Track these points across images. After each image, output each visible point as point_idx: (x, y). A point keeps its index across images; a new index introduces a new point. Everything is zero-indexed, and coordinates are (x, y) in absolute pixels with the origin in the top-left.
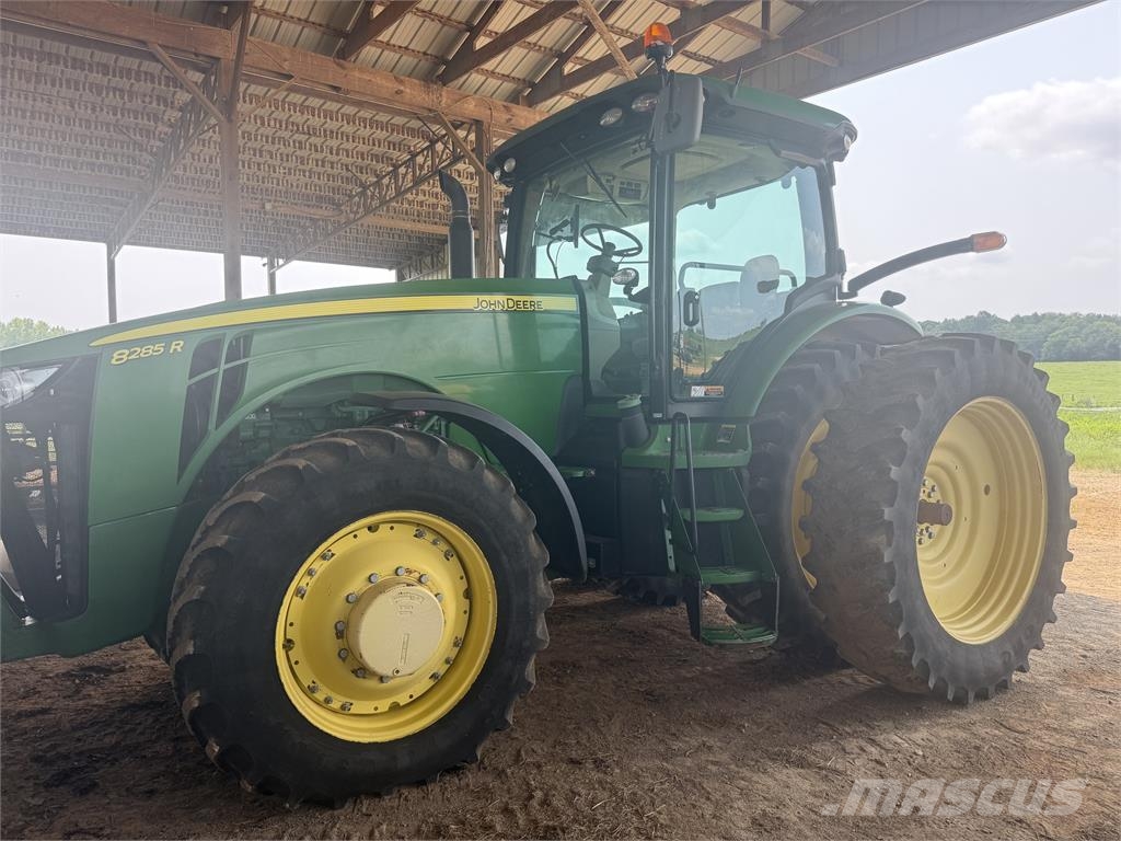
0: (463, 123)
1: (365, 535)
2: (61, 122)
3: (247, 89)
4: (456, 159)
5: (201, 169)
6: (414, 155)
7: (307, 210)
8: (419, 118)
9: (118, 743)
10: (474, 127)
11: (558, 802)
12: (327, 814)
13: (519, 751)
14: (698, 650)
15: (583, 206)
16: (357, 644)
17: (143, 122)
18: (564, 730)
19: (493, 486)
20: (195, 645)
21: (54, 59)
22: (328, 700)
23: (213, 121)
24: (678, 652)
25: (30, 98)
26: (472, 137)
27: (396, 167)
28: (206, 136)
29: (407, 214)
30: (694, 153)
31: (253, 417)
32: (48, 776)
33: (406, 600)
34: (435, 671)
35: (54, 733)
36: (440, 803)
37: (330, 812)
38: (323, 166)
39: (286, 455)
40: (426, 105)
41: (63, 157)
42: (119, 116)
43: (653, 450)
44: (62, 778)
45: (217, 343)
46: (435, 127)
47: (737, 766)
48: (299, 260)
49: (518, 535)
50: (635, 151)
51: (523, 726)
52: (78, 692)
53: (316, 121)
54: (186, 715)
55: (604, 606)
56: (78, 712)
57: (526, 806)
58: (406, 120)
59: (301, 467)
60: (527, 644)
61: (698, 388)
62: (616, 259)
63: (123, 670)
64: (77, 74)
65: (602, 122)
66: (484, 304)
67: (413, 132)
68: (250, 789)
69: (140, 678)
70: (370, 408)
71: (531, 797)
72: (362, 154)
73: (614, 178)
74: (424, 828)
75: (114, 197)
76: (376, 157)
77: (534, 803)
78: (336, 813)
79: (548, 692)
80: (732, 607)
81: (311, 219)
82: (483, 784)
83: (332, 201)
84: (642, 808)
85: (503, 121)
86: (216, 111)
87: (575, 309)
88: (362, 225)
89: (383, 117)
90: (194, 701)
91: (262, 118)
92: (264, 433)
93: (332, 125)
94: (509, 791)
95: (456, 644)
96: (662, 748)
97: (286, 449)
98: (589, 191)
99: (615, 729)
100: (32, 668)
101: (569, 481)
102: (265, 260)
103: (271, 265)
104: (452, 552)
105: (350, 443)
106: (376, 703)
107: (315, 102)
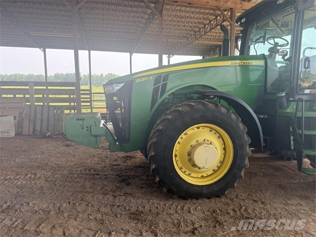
0: (226, 10)
1: (196, 130)
2: (121, 22)
3: (166, 7)
4: (224, 21)
5: (153, 31)
6: (210, 21)
7: (179, 40)
8: (213, 10)
9: (134, 175)
10: (230, 11)
11: (250, 211)
12: (184, 201)
13: (237, 195)
14: (297, 175)
15: (267, 31)
16: (194, 158)
17: (139, 19)
18: (251, 191)
19: (234, 118)
20: (154, 153)
21: (120, 5)
22: (185, 172)
23: (157, 17)
24: (291, 175)
25: (114, 16)
26: (229, 13)
27: (205, 25)
28: (154, 22)
29: (207, 39)
30: (311, 10)
31: (168, 97)
32: (120, 180)
33: (206, 148)
34: (214, 169)
35: (121, 170)
36: (214, 204)
37: (185, 201)
38: (184, 27)
39: (176, 107)
40: (215, 5)
41: (121, 31)
42: (134, 18)
43: (288, 110)
44: (123, 181)
45: (160, 77)
46: (217, 12)
47: (311, 212)
48: (176, 55)
49: (241, 134)
50: (289, 11)
51: (238, 188)
52: (125, 161)
53: (183, 14)
54: (151, 170)
55: (265, 158)
56: (126, 166)
57: (240, 210)
58: (209, 11)
59: (181, 110)
60: (242, 165)
61: (307, 90)
62: (279, 48)
63: (135, 158)
64: (125, 8)
65: (277, 3)
66: (234, 64)
67: (211, 14)
68: (165, 191)
69: (138, 160)
70: (198, 95)
71: (241, 208)
72: (196, 22)
73: (279, 21)
74: (210, 210)
75: (132, 41)
76: (199, 23)
77: (242, 210)
78: (186, 201)
79: (247, 180)
80: (313, 163)
81: (180, 43)
82: (227, 202)
83: (186, 37)
84: (277, 218)
85: (240, 7)
86: (158, 14)
87: (263, 64)
88: (194, 43)
89: (202, 11)
90: (153, 166)
91: (169, 15)
92: (170, 101)
93: (188, 15)
94: (234, 205)
95: (220, 162)
96: (284, 202)
97: (176, 105)
98: (270, 26)
99: (268, 194)
100: (116, 155)
101: (259, 118)
102: (167, 56)
103: (169, 57)
104: (220, 137)
105: (193, 104)
106: (198, 175)
107: (183, 8)
